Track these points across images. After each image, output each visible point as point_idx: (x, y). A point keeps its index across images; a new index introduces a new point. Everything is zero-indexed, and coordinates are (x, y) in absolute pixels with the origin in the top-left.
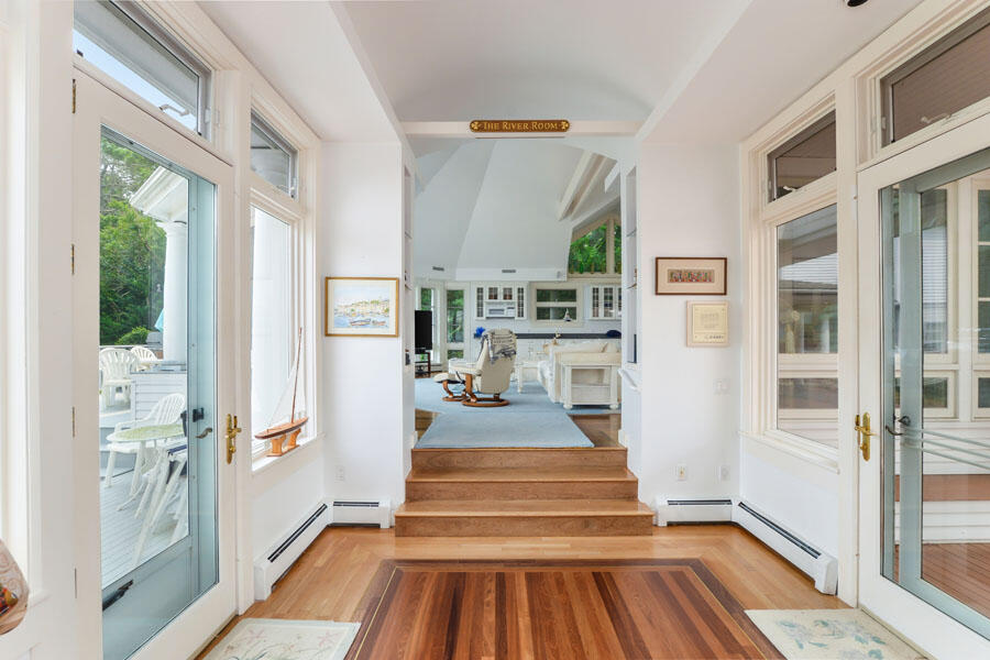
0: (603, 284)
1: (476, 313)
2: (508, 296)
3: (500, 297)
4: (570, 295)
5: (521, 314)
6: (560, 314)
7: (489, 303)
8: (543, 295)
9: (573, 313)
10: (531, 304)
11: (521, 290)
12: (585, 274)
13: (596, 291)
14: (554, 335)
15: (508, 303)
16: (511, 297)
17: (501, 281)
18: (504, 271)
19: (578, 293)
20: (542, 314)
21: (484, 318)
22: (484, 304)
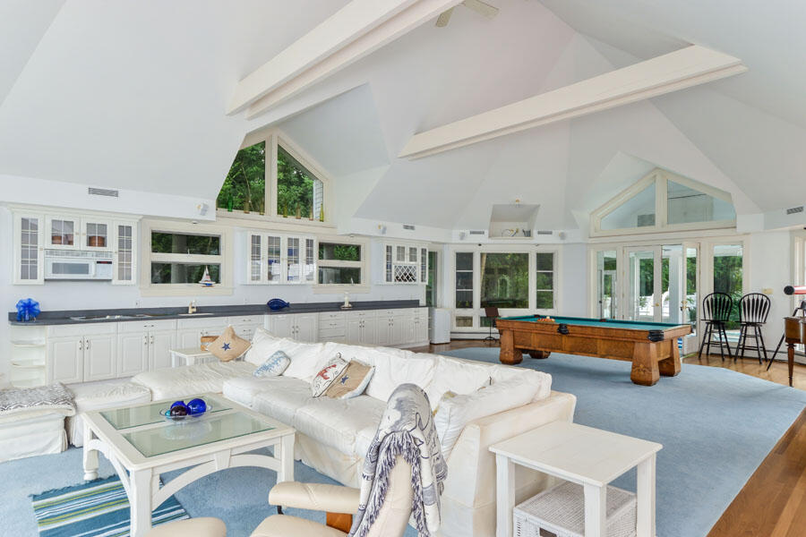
0: (267, 230)
1: (17, 270)
2: (96, 240)
3: (80, 242)
4: (209, 244)
5: (124, 274)
6: (191, 275)
7: (52, 252)
8: (162, 241)
9: (215, 275)
10: (143, 256)
11: (125, 231)
12: (235, 212)
13: (256, 240)
14: (186, 310)
15: (98, 254)
16: (102, 242)
17: (83, 209)
18: (93, 191)
19: (223, 243)
20: (162, 274)
21: (40, 280)
22: (41, 255)
